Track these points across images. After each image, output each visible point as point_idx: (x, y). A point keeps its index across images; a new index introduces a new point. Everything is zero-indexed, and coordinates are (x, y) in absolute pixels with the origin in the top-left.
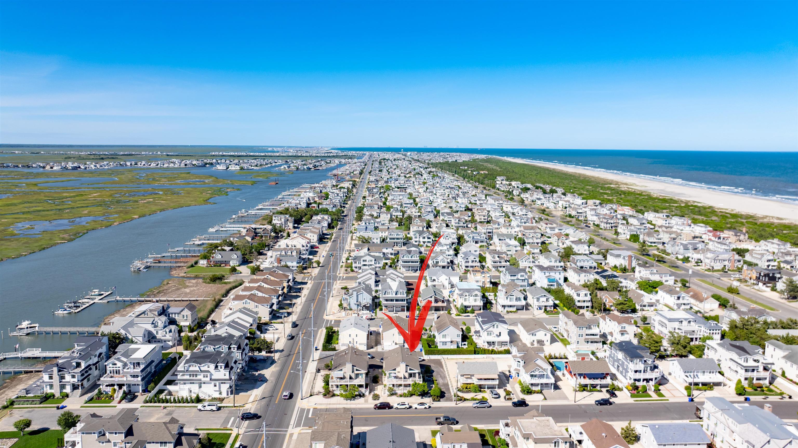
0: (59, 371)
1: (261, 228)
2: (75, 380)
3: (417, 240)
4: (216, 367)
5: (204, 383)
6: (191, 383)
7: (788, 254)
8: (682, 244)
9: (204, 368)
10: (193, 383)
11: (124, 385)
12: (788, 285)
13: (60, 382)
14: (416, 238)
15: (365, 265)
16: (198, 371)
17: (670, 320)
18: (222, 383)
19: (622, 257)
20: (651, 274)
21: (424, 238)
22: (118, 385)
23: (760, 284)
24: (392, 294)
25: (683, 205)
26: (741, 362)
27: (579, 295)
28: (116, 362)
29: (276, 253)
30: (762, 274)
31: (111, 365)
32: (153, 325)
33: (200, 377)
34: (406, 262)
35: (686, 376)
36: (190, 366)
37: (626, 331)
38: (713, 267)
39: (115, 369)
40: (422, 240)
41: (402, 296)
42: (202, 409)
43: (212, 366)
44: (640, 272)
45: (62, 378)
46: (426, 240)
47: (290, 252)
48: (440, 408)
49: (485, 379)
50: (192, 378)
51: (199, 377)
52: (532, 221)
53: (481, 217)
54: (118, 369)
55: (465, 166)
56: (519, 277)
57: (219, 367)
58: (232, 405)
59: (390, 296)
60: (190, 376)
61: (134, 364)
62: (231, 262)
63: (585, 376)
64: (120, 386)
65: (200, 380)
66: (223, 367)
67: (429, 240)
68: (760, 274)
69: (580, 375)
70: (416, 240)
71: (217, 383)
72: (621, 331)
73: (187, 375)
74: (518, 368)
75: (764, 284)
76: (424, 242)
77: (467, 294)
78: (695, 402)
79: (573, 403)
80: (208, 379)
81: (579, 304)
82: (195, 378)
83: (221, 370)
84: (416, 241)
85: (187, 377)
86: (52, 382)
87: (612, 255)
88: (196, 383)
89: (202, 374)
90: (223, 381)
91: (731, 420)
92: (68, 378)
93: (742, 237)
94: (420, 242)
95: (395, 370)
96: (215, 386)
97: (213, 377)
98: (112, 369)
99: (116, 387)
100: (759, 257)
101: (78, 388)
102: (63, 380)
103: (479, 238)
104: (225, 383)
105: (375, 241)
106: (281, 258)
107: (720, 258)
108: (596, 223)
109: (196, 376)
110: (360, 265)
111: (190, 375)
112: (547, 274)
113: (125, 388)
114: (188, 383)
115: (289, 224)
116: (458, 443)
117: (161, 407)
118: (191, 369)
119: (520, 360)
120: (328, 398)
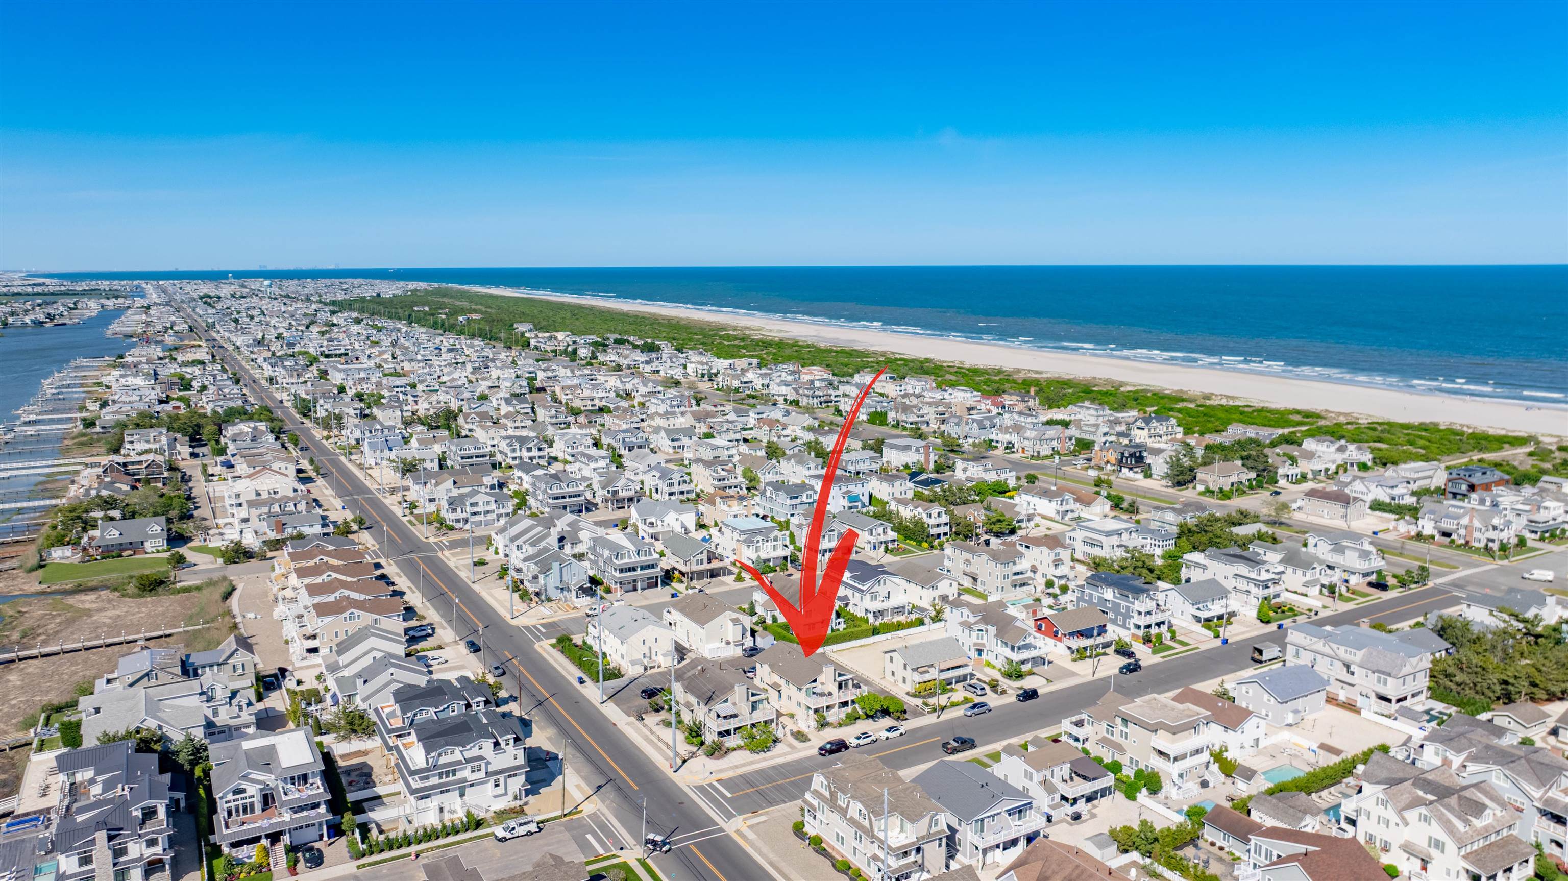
0: (110, 838)
1: (140, 462)
2: (158, 850)
3: (517, 454)
4: (497, 744)
5: (472, 785)
6: (442, 792)
7: (1117, 422)
8: (974, 421)
9: (474, 752)
10: (448, 791)
11: (281, 833)
12: (1172, 467)
13: (115, 865)
14: (514, 451)
15: (475, 514)
16: (459, 763)
17: (1108, 534)
18: (510, 776)
19: (913, 449)
20: (985, 471)
21: (529, 450)
22: (267, 836)
23: (1125, 470)
24: (630, 557)
25: (882, 359)
26: (1253, 575)
27: (929, 516)
28: (244, 785)
29: (259, 511)
30: (1126, 455)
31: (230, 797)
32: (204, 698)
33: (465, 773)
34: (557, 498)
35: (1198, 609)
36: (440, 755)
37: (1060, 560)
38: (1038, 452)
39: (240, 802)
40: (525, 454)
41: (648, 558)
42: (509, 835)
43: (488, 744)
44: (965, 470)
45: (119, 852)
46: (535, 453)
47: (292, 504)
48: (920, 729)
49: (953, 668)
50: (444, 780)
51: (460, 775)
52: (689, 401)
53: (585, 402)
54: (248, 801)
55: (424, 305)
56: (804, 499)
57: (503, 744)
58: (559, 813)
59: (626, 561)
60: (441, 778)
61: (292, 778)
62: (147, 545)
63: (1081, 634)
64: (275, 838)
65: (465, 780)
66: (512, 742)
67: (541, 453)
68: (1123, 454)
69: (1072, 634)
70: (514, 455)
71: (502, 778)
72: (1055, 561)
73: (434, 776)
74: (980, 641)
75: (1131, 469)
76: (531, 458)
77: (760, 538)
78: (1232, 644)
79: (1090, 678)
80: (482, 774)
81: (934, 531)
82: (451, 778)
83: (507, 748)
84: (514, 459)
85: (435, 780)
86: (93, 870)
87: (893, 447)
88: (454, 790)
89: (469, 766)
90: (510, 772)
91: (1343, 648)
92: (136, 849)
93: (1031, 403)
94: (521, 458)
95: (815, 681)
96: (497, 785)
97: (491, 768)
98: (232, 804)
99: (265, 842)
100: (1093, 430)
101: (163, 869)
102: (122, 859)
103: (634, 440)
104: (515, 775)
105: (428, 465)
106: (284, 519)
107: (1046, 437)
108: (789, 398)
109: (454, 775)
110: (464, 515)
111: (441, 775)
112: (844, 489)
113: (286, 839)
114: (436, 794)
115: (178, 447)
116: (1057, 765)
117: (409, 855)
118: (443, 760)
119: (983, 627)
120: (718, 758)
